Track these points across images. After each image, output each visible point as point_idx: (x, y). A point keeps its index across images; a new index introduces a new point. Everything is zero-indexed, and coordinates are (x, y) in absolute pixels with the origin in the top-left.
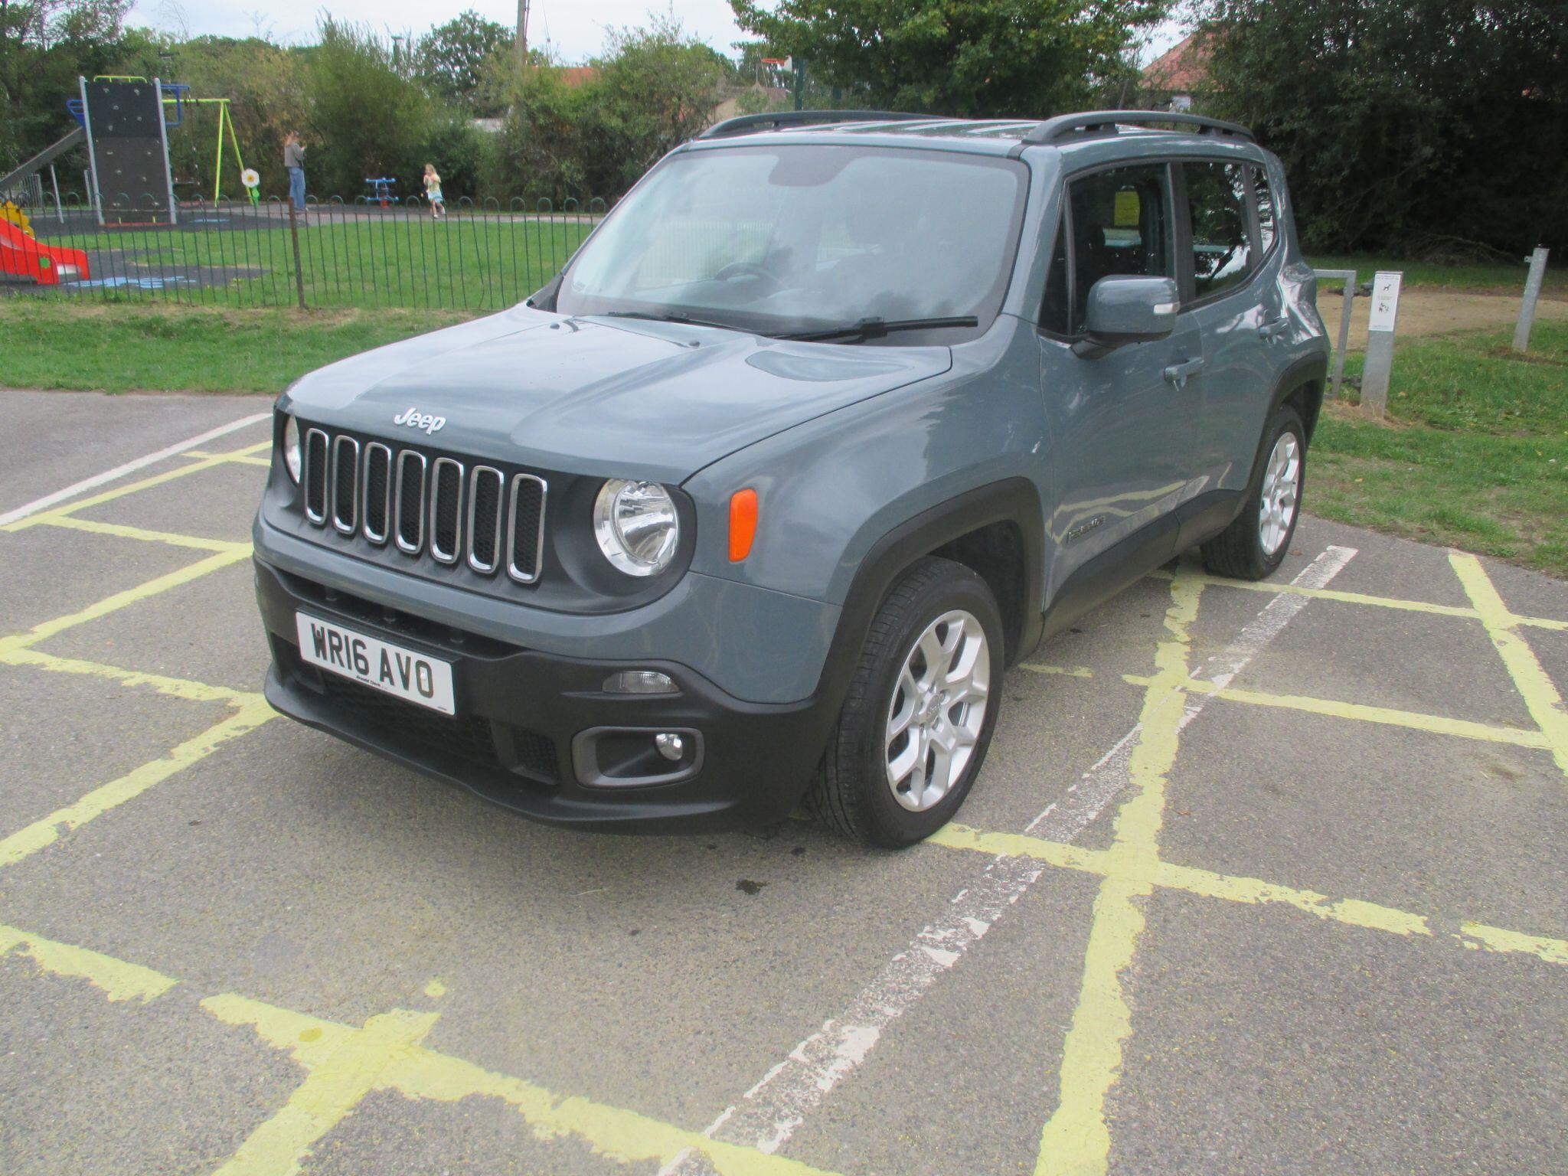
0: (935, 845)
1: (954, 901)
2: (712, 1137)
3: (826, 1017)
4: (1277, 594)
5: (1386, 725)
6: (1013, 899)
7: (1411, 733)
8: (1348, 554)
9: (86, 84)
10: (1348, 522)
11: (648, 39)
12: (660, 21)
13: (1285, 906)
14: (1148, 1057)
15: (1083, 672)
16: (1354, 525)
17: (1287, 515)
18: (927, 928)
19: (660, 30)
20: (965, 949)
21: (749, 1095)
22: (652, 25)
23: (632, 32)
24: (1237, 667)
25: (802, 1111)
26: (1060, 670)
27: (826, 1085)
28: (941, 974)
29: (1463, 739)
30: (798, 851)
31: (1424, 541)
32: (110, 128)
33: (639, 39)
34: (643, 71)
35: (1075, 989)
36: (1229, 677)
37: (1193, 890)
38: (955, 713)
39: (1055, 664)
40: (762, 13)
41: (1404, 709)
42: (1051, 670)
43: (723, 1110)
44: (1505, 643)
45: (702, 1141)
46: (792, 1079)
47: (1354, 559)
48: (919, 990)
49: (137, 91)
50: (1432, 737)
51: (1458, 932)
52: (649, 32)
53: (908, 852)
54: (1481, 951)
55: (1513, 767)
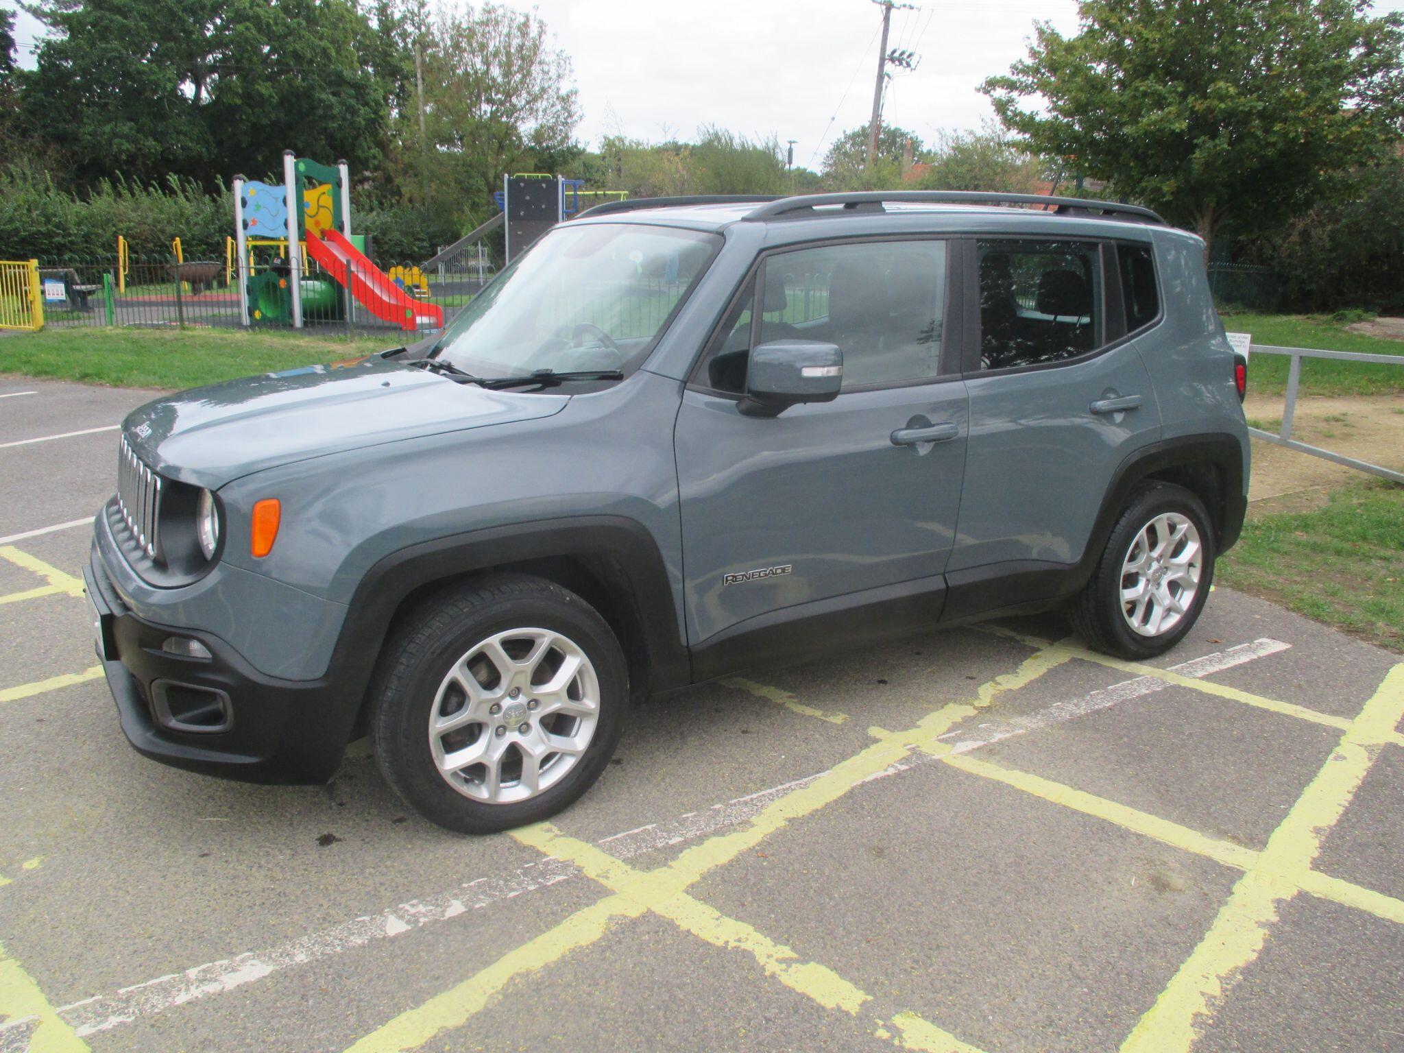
0: (511, 838)
1: (465, 885)
2: (59, 1014)
3: (249, 950)
4: (1140, 676)
5: (1083, 815)
6: (512, 894)
7: (1104, 829)
8: (1279, 646)
9: (509, 180)
10: (1317, 618)
11: (978, 140)
12: (990, 123)
13: (748, 955)
14: (447, 1048)
15: (838, 719)
16: (1323, 622)
17: (1186, 599)
18: (414, 902)
19: (989, 131)
20: (421, 925)
21: (122, 991)
22: (983, 127)
23: (961, 133)
24: (998, 737)
25: (141, 1013)
26: (818, 713)
27: (181, 999)
28: (377, 940)
29: (1158, 843)
30: (400, 820)
31: (1384, 646)
32: (522, 213)
33: (969, 140)
34: (966, 167)
35: (463, 978)
36: (980, 743)
37: (677, 922)
38: (559, 724)
39: (817, 707)
40: (1021, 114)
41: (1132, 804)
42: (810, 712)
43: (93, 996)
44: (1345, 758)
45: (49, 1015)
46: (165, 990)
47: (1277, 656)
48: (343, 947)
49: (544, 185)
50: (1123, 834)
51: (887, 1018)
52: (980, 133)
53: (482, 839)
54: (887, 1043)
55: (1177, 881)
